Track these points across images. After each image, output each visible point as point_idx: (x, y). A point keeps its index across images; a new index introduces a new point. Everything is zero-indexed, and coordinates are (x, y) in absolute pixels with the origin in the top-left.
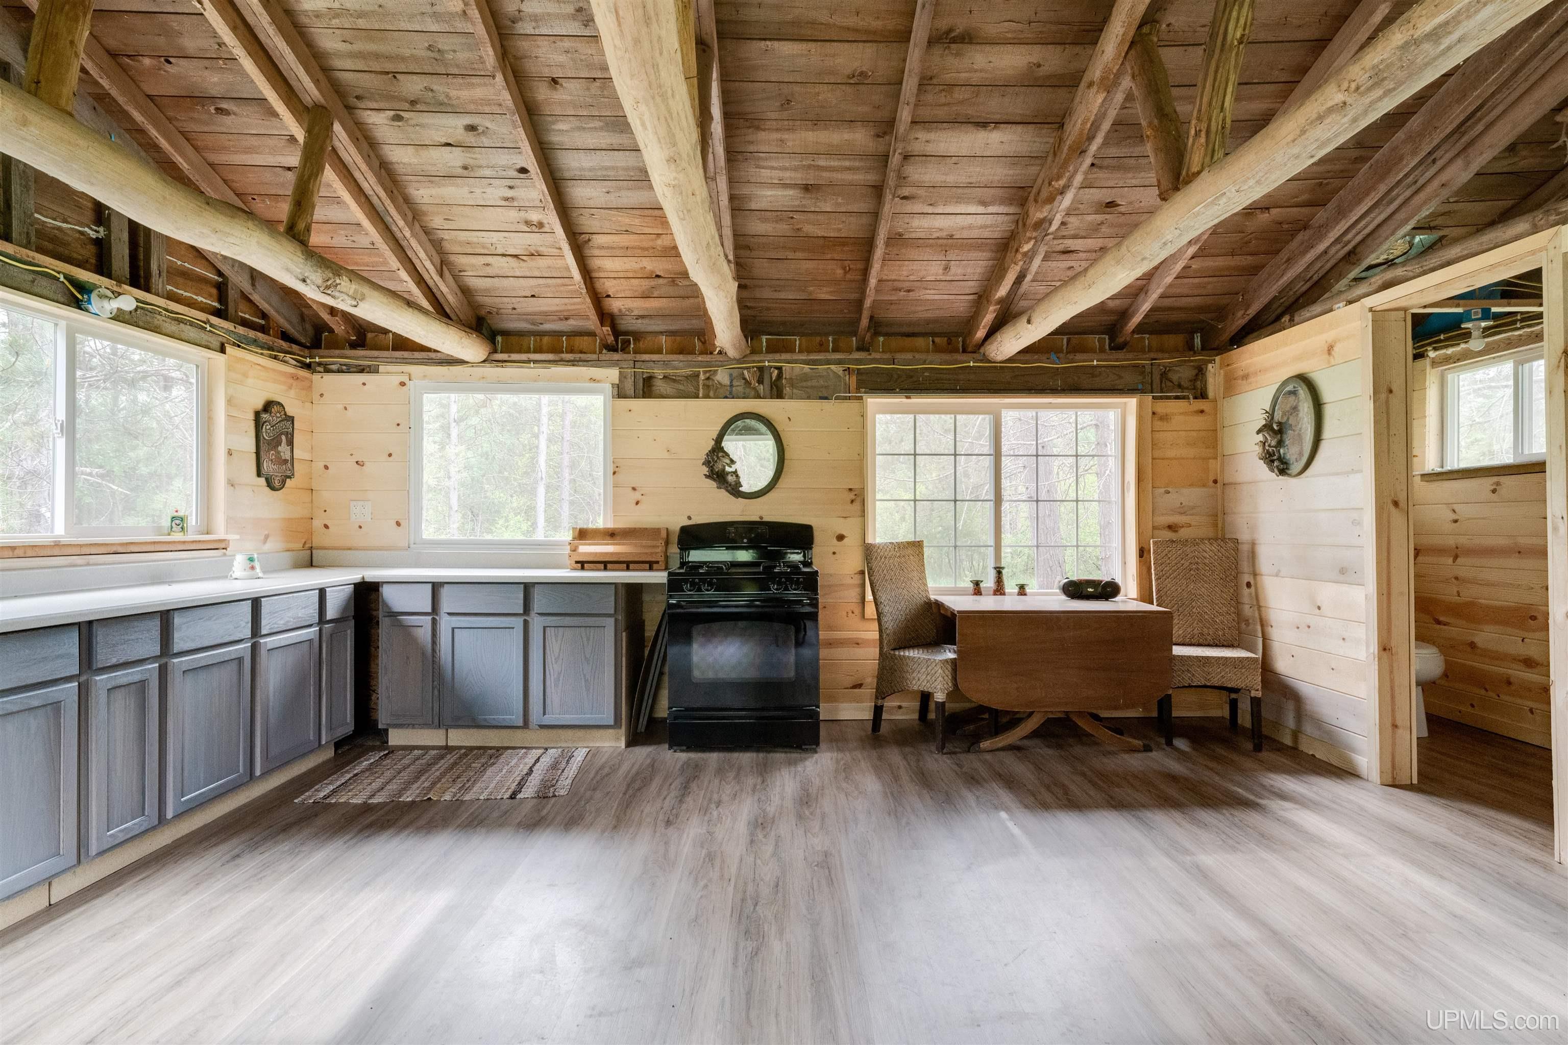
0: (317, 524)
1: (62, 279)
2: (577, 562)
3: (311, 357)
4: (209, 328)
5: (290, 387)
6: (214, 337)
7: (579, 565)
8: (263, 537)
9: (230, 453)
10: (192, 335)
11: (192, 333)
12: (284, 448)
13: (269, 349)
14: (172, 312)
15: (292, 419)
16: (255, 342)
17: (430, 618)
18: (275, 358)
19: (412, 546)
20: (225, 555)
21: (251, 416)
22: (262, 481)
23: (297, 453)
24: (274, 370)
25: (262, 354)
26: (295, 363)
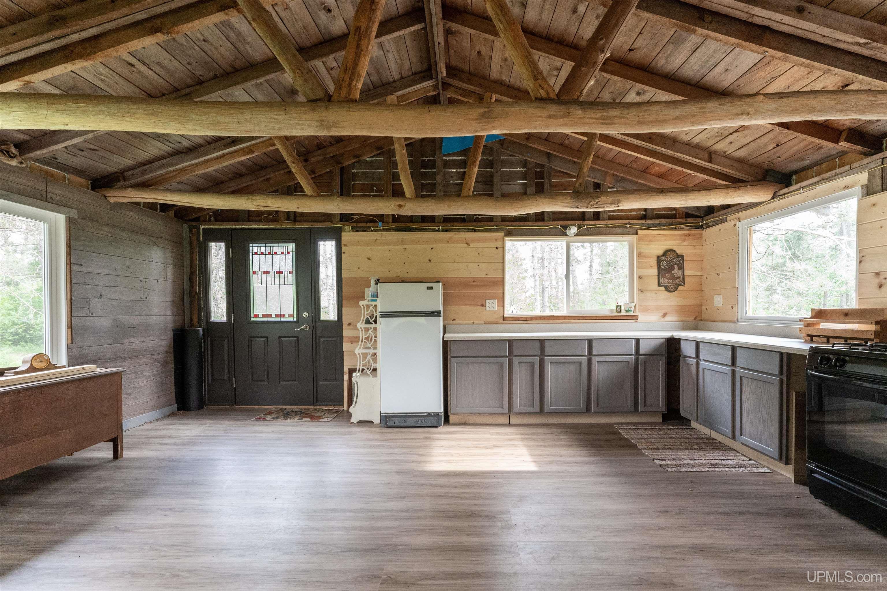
0: (704, 307)
1: (559, 227)
2: (808, 335)
3: (702, 222)
4: (628, 226)
5: (684, 240)
6: (632, 229)
7: (809, 338)
8: (662, 314)
9: (640, 277)
10: (619, 231)
11: (619, 230)
12: (677, 272)
13: (670, 225)
14: (609, 225)
15: (682, 257)
16: (660, 224)
17: (695, 360)
18: (675, 228)
19: (739, 320)
20: (636, 322)
21: (655, 259)
22: (663, 288)
23: (687, 272)
24: (671, 235)
25: (664, 229)
26: (688, 228)
